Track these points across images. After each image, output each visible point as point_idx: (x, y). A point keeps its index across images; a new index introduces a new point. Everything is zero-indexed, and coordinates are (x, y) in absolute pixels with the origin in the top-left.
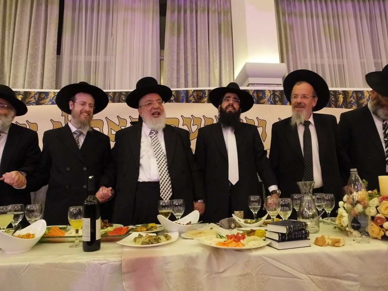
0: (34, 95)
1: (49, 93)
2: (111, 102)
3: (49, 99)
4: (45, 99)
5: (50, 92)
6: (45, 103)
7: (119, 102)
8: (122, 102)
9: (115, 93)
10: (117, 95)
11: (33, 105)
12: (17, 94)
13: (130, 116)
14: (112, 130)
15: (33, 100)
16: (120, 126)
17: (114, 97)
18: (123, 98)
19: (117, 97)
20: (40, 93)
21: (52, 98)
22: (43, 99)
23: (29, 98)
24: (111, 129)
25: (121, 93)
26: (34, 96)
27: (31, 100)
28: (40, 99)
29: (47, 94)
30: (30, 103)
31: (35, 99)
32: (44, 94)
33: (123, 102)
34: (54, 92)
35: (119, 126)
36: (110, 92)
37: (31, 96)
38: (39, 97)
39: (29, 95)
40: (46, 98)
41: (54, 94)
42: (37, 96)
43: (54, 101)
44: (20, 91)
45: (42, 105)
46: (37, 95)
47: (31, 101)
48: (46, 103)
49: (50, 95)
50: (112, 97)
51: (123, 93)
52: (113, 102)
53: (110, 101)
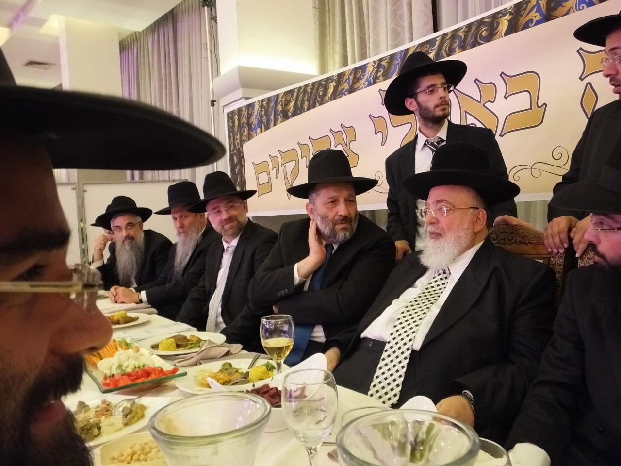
0: (349, 76)
1: (367, 65)
2: (461, 50)
3: (365, 78)
4: (362, 79)
5: (369, 63)
6: (359, 87)
7: (475, 44)
8: (480, 44)
9: (469, 26)
10: (474, 28)
11: (345, 95)
12: (330, 81)
13: (502, 73)
14: (467, 114)
15: (346, 86)
16: (482, 103)
17: (466, 36)
18: (484, 34)
19: (472, 34)
20: (356, 70)
21: (370, 73)
22: (360, 78)
23: (342, 85)
24: (466, 112)
25: (481, 22)
26: (349, 79)
27: (343, 87)
28: (355, 80)
29: (363, 68)
30: (343, 92)
31: (348, 83)
32: (360, 69)
33: (483, 44)
34: (374, 62)
35: (480, 102)
36: (461, 28)
37: (345, 80)
38: (354, 78)
39: (342, 77)
40: (364, 76)
41: (373, 66)
42: (351, 78)
43: (371, 78)
44: (333, 76)
45: (356, 91)
46: (353, 74)
47: (343, 89)
48: (361, 87)
49: (368, 69)
50: (463, 37)
51: (487, 20)
52: (464, 50)
53: (457, 49)
